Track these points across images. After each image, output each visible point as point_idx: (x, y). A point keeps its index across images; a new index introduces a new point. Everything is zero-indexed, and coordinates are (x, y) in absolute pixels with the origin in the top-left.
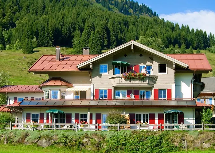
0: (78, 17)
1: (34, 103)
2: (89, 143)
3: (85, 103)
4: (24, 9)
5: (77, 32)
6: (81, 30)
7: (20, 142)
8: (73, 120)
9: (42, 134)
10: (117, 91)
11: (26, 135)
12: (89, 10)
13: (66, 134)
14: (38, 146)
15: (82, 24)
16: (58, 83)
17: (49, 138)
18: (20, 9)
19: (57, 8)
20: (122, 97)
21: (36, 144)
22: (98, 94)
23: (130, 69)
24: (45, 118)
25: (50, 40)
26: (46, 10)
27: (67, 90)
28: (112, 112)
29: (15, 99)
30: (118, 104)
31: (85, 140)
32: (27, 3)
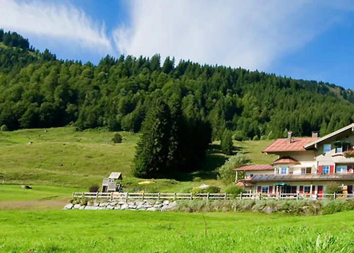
0: (325, 111)
1: (264, 178)
2: (308, 210)
3: (309, 177)
4: (279, 106)
5: (324, 124)
6: (328, 122)
7: (248, 209)
8: (298, 192)
9: (267, 203)
10: (338, 167)
11: (254, 204)
12: (336, 105)
13: (289, 202)
14: (263, 212)
15: (328, 117)
16: (287, 161)
17: (273, 206)
18: (275, 106)
19: (307, 104)
20: (343, 171)
21: (261, 211)
22: (321, 169)
23: (350, 148)
24: (274, 190)
25: (300, 131)
26: (298, 106)
27: (294, 166)
28: (331, 184)
29: (252, 176)
30: (337, 177)
31: (304, 208)
32: (281, 101)
